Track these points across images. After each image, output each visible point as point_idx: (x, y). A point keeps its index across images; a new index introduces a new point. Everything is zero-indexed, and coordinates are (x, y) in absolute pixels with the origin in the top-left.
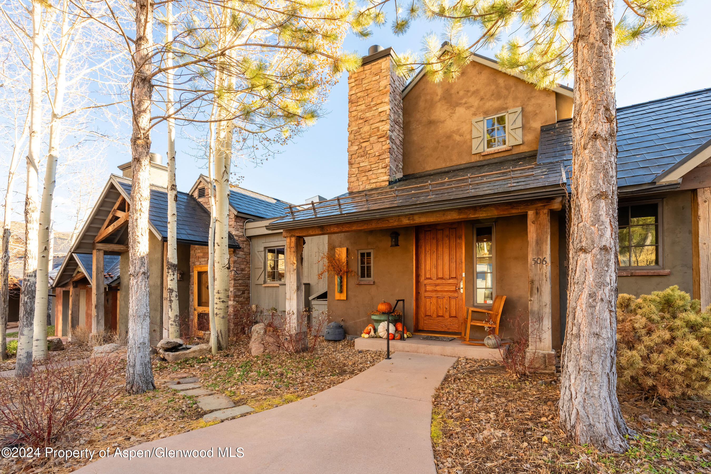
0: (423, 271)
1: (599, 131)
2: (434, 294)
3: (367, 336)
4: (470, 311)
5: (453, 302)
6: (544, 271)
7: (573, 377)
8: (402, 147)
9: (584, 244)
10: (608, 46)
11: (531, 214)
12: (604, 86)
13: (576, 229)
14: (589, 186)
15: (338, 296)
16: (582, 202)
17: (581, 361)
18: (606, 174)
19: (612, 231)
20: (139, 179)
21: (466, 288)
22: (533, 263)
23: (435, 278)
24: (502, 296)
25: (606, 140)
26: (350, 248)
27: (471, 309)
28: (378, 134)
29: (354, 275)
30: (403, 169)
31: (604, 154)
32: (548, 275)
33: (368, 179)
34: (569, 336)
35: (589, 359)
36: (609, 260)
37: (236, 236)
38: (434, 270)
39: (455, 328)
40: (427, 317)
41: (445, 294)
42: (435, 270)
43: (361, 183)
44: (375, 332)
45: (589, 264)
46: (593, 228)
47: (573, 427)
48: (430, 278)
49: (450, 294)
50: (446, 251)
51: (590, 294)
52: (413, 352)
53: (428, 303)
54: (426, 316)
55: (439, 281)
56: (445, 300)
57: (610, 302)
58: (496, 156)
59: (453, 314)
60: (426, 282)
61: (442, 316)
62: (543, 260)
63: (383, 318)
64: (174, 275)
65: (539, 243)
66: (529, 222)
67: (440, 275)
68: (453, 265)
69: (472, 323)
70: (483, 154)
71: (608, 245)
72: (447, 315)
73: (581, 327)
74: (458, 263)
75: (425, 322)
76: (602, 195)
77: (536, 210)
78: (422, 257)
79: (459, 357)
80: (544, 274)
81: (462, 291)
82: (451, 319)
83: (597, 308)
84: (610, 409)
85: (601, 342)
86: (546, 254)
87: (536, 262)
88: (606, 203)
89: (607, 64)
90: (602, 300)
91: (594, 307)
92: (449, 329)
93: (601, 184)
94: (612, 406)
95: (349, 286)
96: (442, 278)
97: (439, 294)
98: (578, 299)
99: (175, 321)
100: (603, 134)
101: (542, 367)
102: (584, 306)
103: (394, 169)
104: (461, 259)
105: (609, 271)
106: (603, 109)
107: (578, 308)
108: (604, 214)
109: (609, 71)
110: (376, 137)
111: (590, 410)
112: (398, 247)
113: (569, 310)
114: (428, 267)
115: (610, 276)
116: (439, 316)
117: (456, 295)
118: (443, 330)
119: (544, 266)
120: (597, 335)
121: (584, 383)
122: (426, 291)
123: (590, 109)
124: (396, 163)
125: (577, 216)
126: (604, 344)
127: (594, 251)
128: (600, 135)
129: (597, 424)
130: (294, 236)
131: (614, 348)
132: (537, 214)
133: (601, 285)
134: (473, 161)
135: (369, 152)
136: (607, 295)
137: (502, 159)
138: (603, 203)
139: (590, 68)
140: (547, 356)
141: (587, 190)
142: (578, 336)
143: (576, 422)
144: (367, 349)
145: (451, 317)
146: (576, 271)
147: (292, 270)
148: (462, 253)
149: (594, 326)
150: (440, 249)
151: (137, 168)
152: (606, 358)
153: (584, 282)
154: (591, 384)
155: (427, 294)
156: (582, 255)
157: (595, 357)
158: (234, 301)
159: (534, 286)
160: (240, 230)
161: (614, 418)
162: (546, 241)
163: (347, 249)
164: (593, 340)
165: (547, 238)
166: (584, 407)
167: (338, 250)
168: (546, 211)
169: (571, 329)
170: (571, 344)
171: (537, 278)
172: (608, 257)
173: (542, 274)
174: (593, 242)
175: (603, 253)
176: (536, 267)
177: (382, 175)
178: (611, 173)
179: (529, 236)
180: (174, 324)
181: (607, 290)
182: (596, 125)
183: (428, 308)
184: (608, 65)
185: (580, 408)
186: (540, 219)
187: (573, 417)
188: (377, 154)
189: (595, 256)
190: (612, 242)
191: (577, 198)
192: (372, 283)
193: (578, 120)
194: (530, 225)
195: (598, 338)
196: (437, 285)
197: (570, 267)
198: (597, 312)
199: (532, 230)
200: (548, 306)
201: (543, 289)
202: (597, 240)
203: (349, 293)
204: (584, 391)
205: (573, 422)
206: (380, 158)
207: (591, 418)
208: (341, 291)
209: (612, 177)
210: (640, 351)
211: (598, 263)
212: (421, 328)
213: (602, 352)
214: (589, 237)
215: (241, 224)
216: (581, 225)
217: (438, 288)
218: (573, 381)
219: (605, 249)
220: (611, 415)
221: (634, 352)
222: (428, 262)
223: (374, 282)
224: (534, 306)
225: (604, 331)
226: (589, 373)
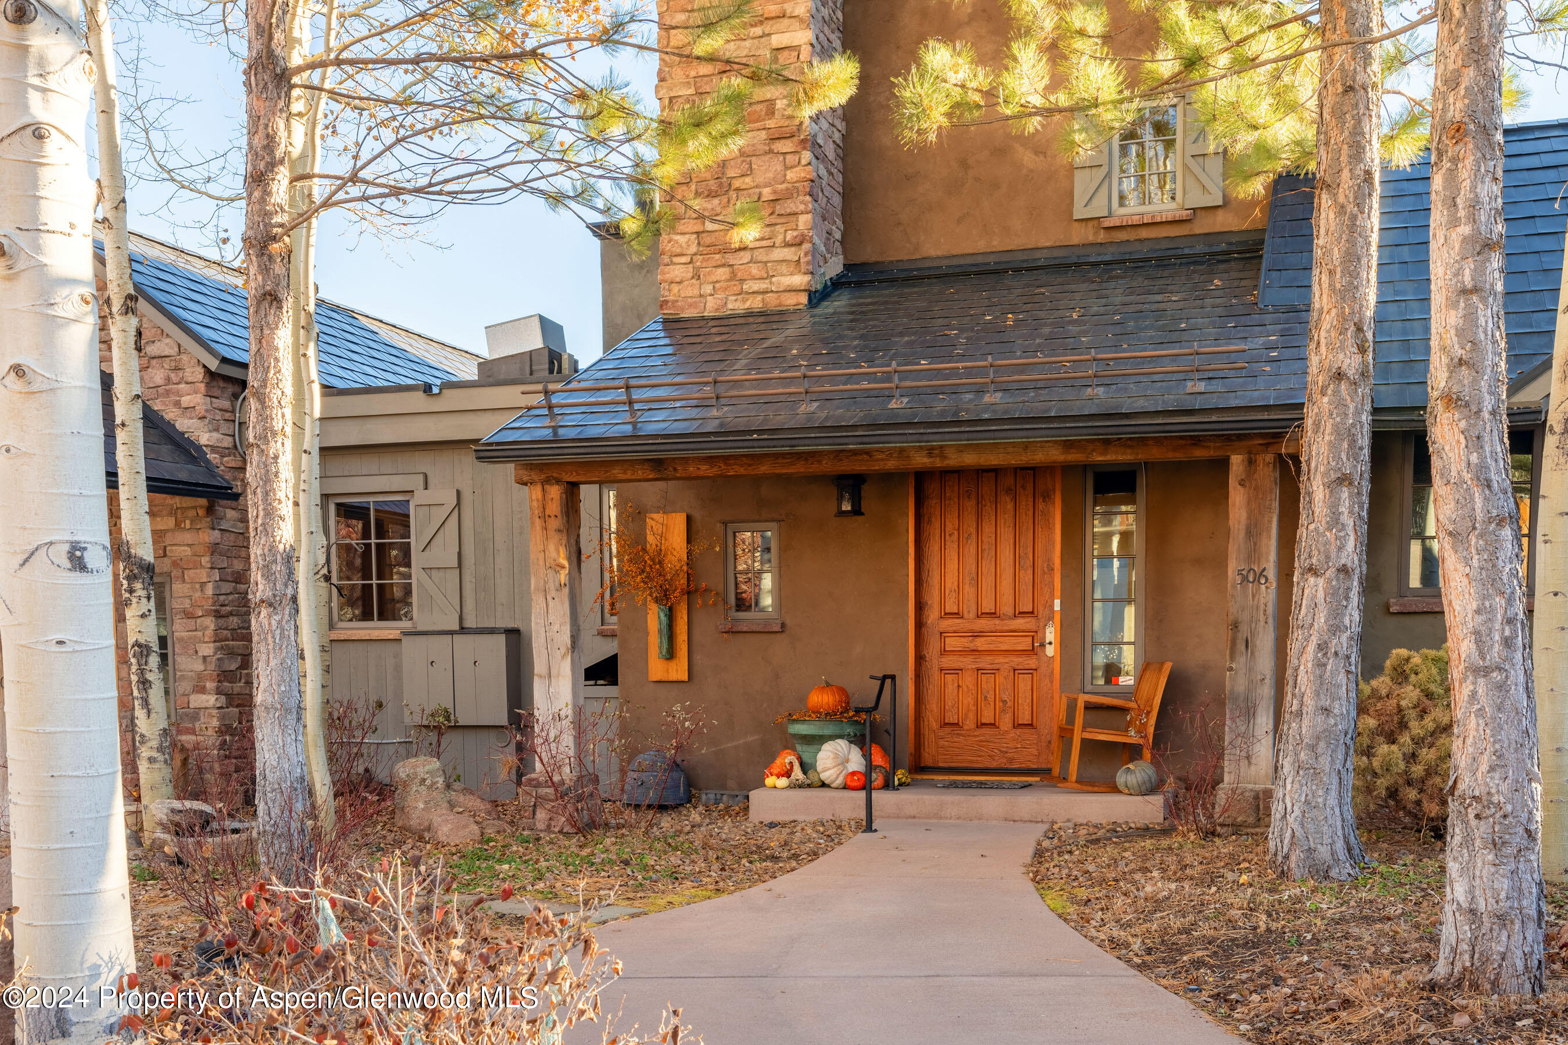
0: (935, 593)
1: (1344, 367)
2: (967, 662)
3: (783, 782)
4: (1081, 705)
5: (1024, 683)
6: (1262, 601)
7: (1289, 781)
8: (839, 164)
9: (1314, 561)
10: (1366, 215)
11: (1237, 461)
12: (1356, 288)
13: (1305, 534)
14: (1326, 462)
15: (657, 669)
16: (1315, 488)
17: (1302, 754)
18: (1353, 442)
19: (1356, 540)
20: (277, 349)
21: (1064, 643)
22: (1239, 579)
23: (972, 615)
24: (1162, 664)
25: (1355, 384)
26: (697, 515)
27: (1082, 699)
28: (770, 123)
29: (715, 604)
30: (842, 242)
31: (1352, 406)
32: (1270, 610)
33: (733, 276)
34: (1287, 716)
35: (1313, 748)
36: (1349, 589)
37: (214, 449)
38: (969, 591)
39: (1028, 758)
40: (948, 729)
41: (1001, 659)
42: (973, 590)
43: (708, 289)
44: (805, 772)
45: (1321, 594)
46: (1328, 534)
47: (1286, 857)
48: (957, 615)
49: (1016, 661)
50: (1006, 535)
51: (1319, 645)
52: (927, 817)
53: (951, 689)
54: (944, 725)
55: (984, 624)
56: (1000, 679)
57: (1348, 657)
58: (1144, 233)
59: (1025, 718)
60: (947, 624)
61: (993, 725)
62: (1261, 574)
63: (828, 730)
64: (149, 598)
65: (1253, 532)
66: (1233, 482)
67: (988, 606)
68: (1026, 577)
69: (1087, 736)
70: (1107, 223)
71: (1349, 565)
72: (1006, 723)
73: (1305, 699)
74: (1039, 572)
75: (942, 742)
76: (1344, 480)
77: (1250, 453)
78: (933, 548)
79: (1053, 823)
80: (1262, 607)
81: (1050, 651)
82: (1018, 731)
83: (1329, 667)
84: (1339, 824)
85: (1332, 721)
86: (1268, 561)
87: (1245, 579)
88: (1350, 493)
89: (1362, 248)
90: (1336, 654)
91: (1325, 665)
92: (1011, 760)
93: (1345, 459)
94: (1343, 820)
95: (697, 636)
96: (992, 615)
97: (985, 662)
98: (1302, 652)
99: (160, 749)
100: (1351, 373)
101: (1251, 820)
102: (1310, 665)
103: (823, 248)
104: (1049, 561)
105: (1350, 607)
106: (1353, 328)
107: (1302, 668)
108: (1346, 513)
109: (1366, 260)
110: (763, 135)
111: (1311, 827)
112: (860, 518)
113: (1289, 672)
114: (951, 582)
115: (1351, 615)
116: (983, 724)
117: (1032, 662)
118: (994, 765)
119: (1263, 587)
120: (1326, 711)
121: (1305, 788)
122: (944, 652)
123: (1335, 323)
124: (827, 225)
125: (1306, 512)
126: (1336, 724)
127: (1328, 573)
128: (1346, 375)
129: (1319, 846)
130: (558, 481)
131: (1350, 732)
132: (1251, 462)
133: (1335, 629)
134: (1075, 241)
135: (737, 183)
136: (1345, 645)
137: (1165, 245)
138: (1345, 493)
139: (1336, 249)
140: (1261, 795)
141: (1322, 469)
142: (1300, 714)
143: (1290, 849)
144: (792, 818)
145: (1017, 726)
146: (1301, 606)
147: (551, 586)
148: (1051, 541)
149: (1322, 696)
150: (988, 529)
151: (271, 318)
152: (1337, 746)
153: (1312, 625)
154: (1314, 787)
155: (948, 662)
156: (1312, 580)
157: (1322, 744)
158: (219, 692)
159: (1240, 635)
160: (225, 428)
161: (1345, 837)
162: (1269, 531)
163: (689, 519)
164: (1321, 719)
165: (1270, 522)
166: (1302, 825)
167: (655, 521)
168: (1269, 457)
169: (1291, 704)
170: (1289, 729)
171: (1245, 617)
172: (1348, 584)
173: (1257, 608)
174: (1328, 557)
175: (1342, 576)
176: (1244, 589)
177: (784, 268)
178: (1360, 441)
179: (1231, 516)
180: (161, 758)
181: (1344, 638)
182: (1341, 356)
183: (949, 703)
184: (1364, 250)
185: (1296, 826)
186: (1256, 476)
187: (1286, 841)
188: (767, 193)
189: (1329, 581)
190: (1356, 558)
191: (1309, 479)
192: (777, 628)
193: (1316, 338)
194: (1235, 488)
195: (1328, 715)
196: (976, 635)
197: (1294, 599)
198: (1328, 673)
199: (1237, 497)
200: (1267, 681)
201: (1258, 643)
202: (1333, 555)
203: (697, 658)
204: (1303, 799)
205: (1285, 850)
206: (779, 209)
207: (1311, 840)
208: (671, 654)
209: (1361, 448)
210: (1403, 745)
211: (1333, 594)
212: (927, 760)
213: (1332, 736)
214: (1322, 550)
215: (226, 404)
216: (1312, 527)
217: (981, 643)
218: (1289, 786)
219: (1344, 570)
220: (1340, 833)
221: (1394, 748)
222: (952, 566)
223: (783, 625)
224: (1237, 683)
225: (1336, 704)
226: (1312, 771)
